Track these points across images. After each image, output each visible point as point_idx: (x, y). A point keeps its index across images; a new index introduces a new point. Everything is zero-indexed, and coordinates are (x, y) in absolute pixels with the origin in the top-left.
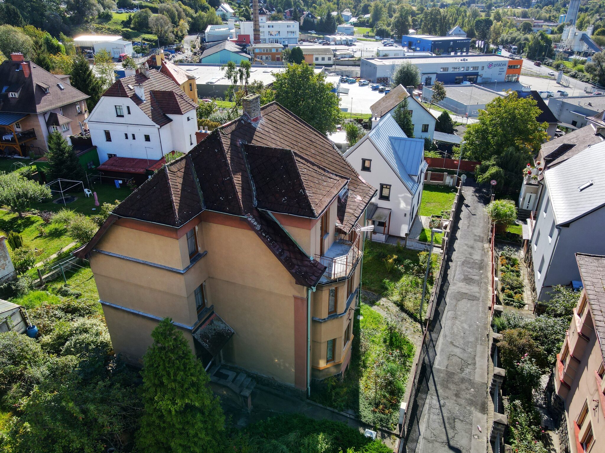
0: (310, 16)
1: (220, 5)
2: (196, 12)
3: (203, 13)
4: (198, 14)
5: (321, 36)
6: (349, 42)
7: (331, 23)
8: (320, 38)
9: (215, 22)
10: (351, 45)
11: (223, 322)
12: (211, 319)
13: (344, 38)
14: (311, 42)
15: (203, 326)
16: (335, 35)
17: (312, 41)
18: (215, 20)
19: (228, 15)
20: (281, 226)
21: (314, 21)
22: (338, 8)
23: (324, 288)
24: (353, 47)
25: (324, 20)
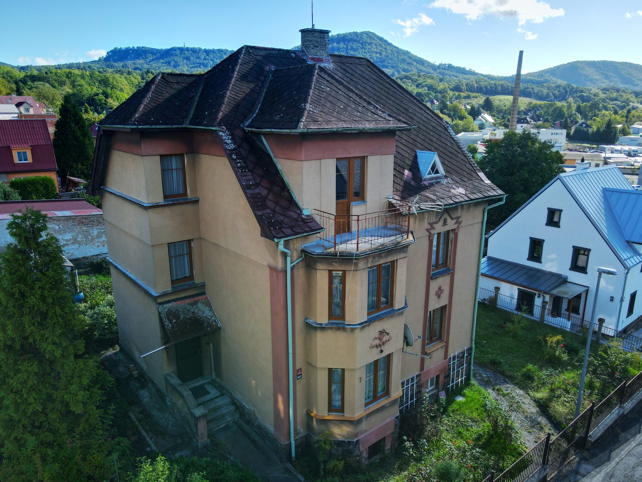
0: (584, 125)
1: (481, 115)
2: (453, 121)
3: (460, 121)
4: (454, 122)
5: (594, 146)
6: (632, 153)
7: (611, 132)
8: (593, 148)
9: (470, 129)
10: (635, 156)
11: (211, 309)
12: (196, 299)
13: (626, 148)
14: (581, 152)
15: (179, 302)
16: (614, 145)
17: (581, 150)
18: (471, 128)
19: (487, 124)
20: (275, 160)
21: (588, 130)
22: (626, 121)
23: (320, 266)
24: (637, 158)
25: (601, 130)
